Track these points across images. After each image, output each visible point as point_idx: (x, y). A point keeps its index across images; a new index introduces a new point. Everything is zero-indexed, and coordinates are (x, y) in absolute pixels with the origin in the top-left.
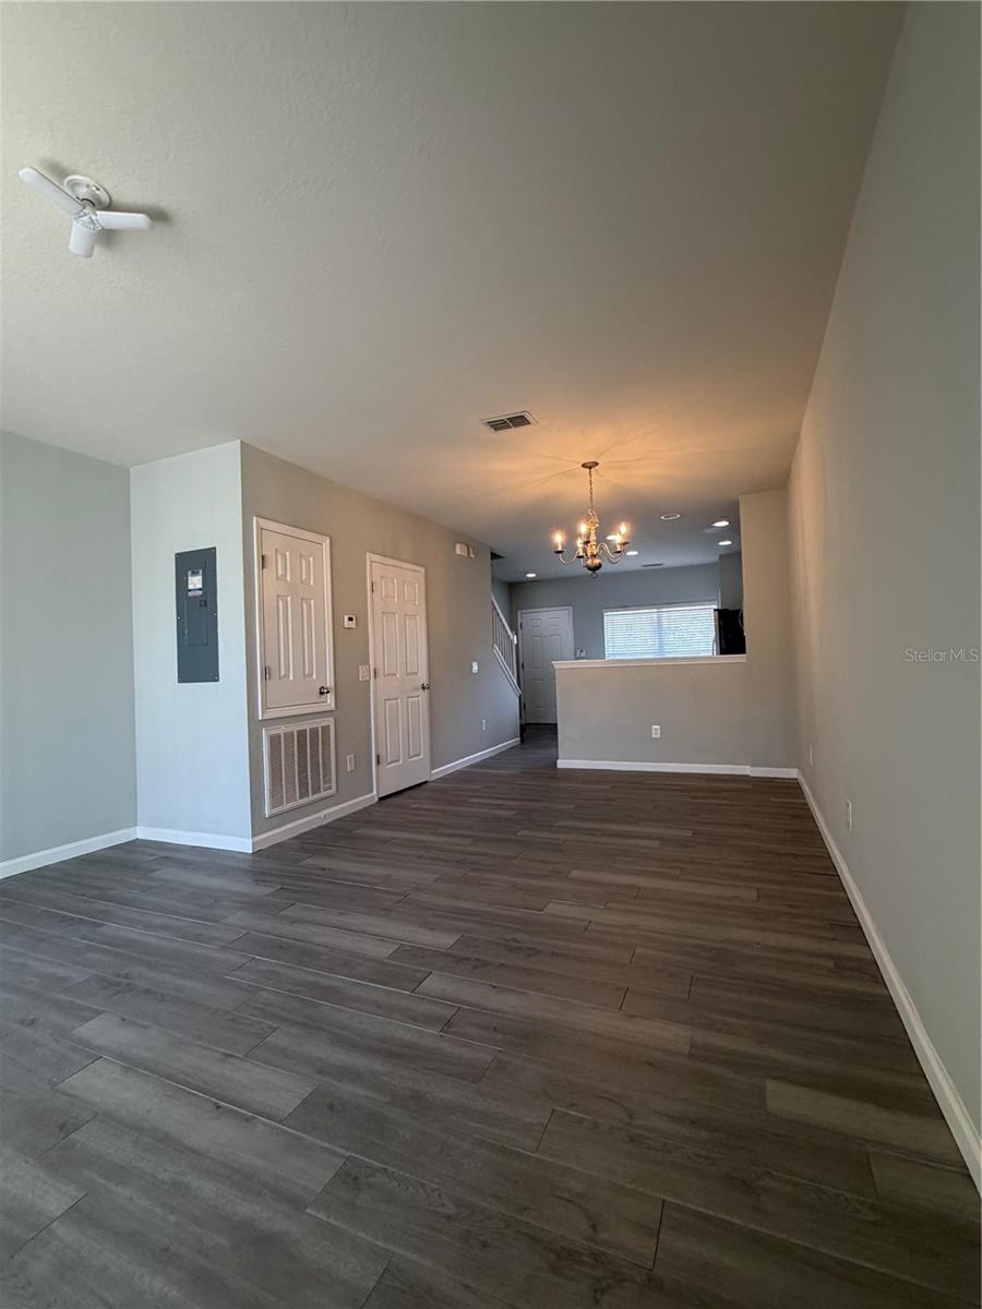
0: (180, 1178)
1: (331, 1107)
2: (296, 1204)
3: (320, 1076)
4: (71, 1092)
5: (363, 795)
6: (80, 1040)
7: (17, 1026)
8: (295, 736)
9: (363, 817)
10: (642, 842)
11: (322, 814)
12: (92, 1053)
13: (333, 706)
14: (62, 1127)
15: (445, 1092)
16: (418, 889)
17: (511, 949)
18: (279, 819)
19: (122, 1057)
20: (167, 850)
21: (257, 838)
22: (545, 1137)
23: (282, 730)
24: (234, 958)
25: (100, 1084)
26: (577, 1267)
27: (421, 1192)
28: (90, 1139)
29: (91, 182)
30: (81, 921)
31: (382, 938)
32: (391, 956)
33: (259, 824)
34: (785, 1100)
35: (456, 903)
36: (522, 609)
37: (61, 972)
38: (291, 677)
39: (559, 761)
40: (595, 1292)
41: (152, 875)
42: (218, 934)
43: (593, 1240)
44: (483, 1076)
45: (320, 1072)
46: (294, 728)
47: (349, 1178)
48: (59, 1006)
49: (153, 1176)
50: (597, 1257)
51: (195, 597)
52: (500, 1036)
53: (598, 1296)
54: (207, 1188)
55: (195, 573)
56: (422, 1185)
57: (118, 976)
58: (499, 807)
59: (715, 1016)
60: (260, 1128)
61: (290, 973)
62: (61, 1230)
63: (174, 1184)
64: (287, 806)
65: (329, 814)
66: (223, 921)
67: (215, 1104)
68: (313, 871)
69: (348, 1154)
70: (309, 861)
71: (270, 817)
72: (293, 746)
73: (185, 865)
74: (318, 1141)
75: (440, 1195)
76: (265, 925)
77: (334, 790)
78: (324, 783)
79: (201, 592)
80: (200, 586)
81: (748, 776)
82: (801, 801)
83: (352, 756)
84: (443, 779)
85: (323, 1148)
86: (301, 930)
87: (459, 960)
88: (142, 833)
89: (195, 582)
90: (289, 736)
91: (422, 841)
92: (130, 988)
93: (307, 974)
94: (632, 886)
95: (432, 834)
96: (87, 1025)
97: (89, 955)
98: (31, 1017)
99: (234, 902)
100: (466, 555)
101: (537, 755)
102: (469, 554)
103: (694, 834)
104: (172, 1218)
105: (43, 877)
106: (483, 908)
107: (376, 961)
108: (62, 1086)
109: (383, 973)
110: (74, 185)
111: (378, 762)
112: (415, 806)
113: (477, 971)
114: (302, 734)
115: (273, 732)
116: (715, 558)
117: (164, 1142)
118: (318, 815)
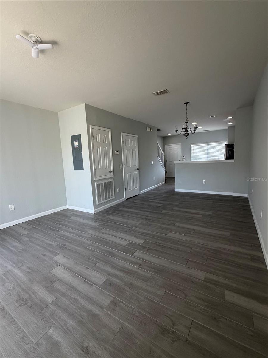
0: (76, 298)
1: (110, 284)
2: (101, 307)
3: (108, 276)
4: (53, 273)
5: (121, 199)
6: (54, 261)
7: (42, 256)
8: (104, 184)
9: (122, 205)
10: (197, 216)
11: (111, 204)
12: (58, 264)
13: (113, 176)
14: (51, 282)
15: (139, 283)
16: (134, 226)
17: (158, 246)
18: (100, 205)
19: (64, 266)
20: (74, 212)
21: (95, 210)
22: (163, 298)
23: (100, 183)
24: (89, 242)
25: (59, 272)
26: (168, 334)
27: (131, 309)
28: (57, 285)
29: (35, 35)
30: (55, 230)
31: (125, 240)
32: (127, 245)
33: (95, 207)
34: (230, 297)
35: (144, 231)
36: (166, 144)
37: (51, 243)
38: (102, 169)
39: (175, 190)
40: (172, 341)
41: (70, 218)
42: (85, 236)
43: (172, 328)
44: (148, 280)
45: (108, 275)
46: (103, 182)
47: (114, 303)
48: (50, 251)
49: (70, 296)
50: (173, 332)
51: (77, 148)
52: (153, 270)
53: (173, 342)
54: (82, 301)
55: (76, 141)
56: (131, 307)
57: (63, 245)
58: (158, 203)
59: (213, 270)
60: (94, 287)
61: (102, 247)
62: (51, 306)
63: (74, 299)
64: (102, 202)
65: (113, 204)
66: (87, 232)
67: (84, 280)
68: (108, 220)
69: (114, 297)
70: (108, 217)
71: (98, 205)
72: (103, 187)
73: (78, 216)
74: (107, 293)
75: (135, 310)
76: (96, 234)
77: (114, 197)
78: (112, 196)
79: (78, 147)
80: (77, 145)
81: (232, 195)
82: (248, 204)
83: (119, 188)
84: (143, 194)
85: (108, 294)
86: (105, 236)
87: (144, 247)
88: (68, 207)
89: (76, 144)
90: (102, 184)
91: (136, 212)
92: (66, 248)
93: (106, 248)
94: (193, 229)
95: (139, 210)
96: (57, 257)
97: (57, 239)
98: (44, 254)
99: (90, 227)
100: (150, 131)
101: (169, 187)
102: (150, 130)
103: (213, 214)
104: (74, 307)
105: (47, 217)
106: (151, 233)
107: (123, 246)
108: (51, 272)
109: (125, 250)
110: (31, 37)
111: (125, 190)
112: (135, 202)
113: (149, 251)
114: (105, 183)
115: (98, 183)
116: (227, 128)
117: (72, 288)
118: (110, 204)
